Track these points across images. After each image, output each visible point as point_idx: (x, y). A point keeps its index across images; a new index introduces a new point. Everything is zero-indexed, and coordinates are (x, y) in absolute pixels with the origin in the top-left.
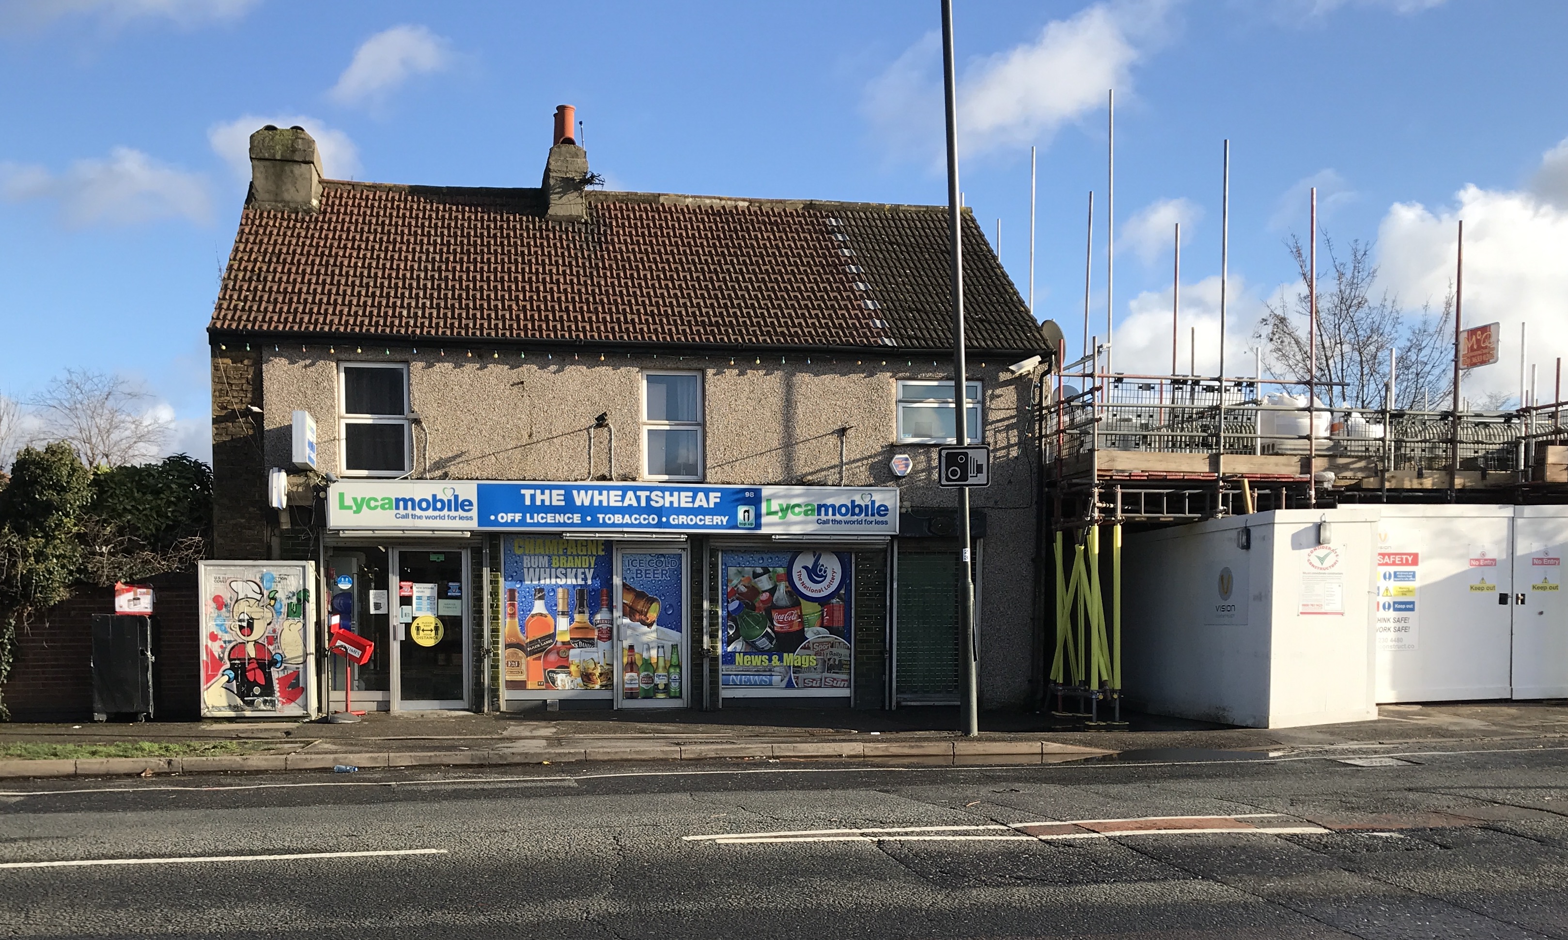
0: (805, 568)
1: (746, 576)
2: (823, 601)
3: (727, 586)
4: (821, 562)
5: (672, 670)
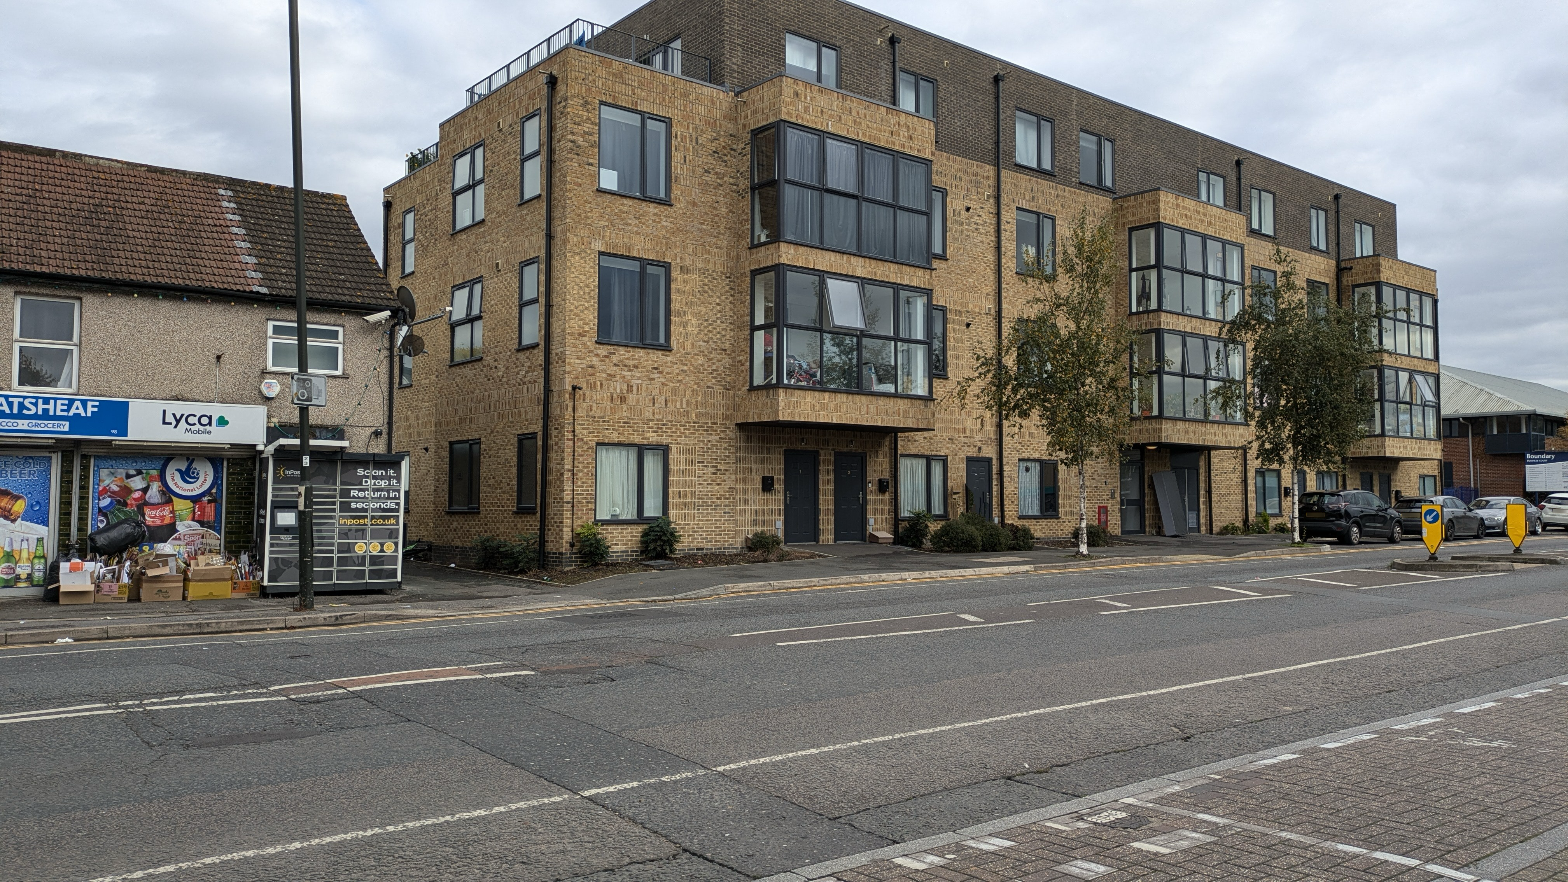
0: (179, 471)
1: (119, 477)
2: (195, 499)
3: (99, 485)
4: (194, 466)
5: (36, 561)
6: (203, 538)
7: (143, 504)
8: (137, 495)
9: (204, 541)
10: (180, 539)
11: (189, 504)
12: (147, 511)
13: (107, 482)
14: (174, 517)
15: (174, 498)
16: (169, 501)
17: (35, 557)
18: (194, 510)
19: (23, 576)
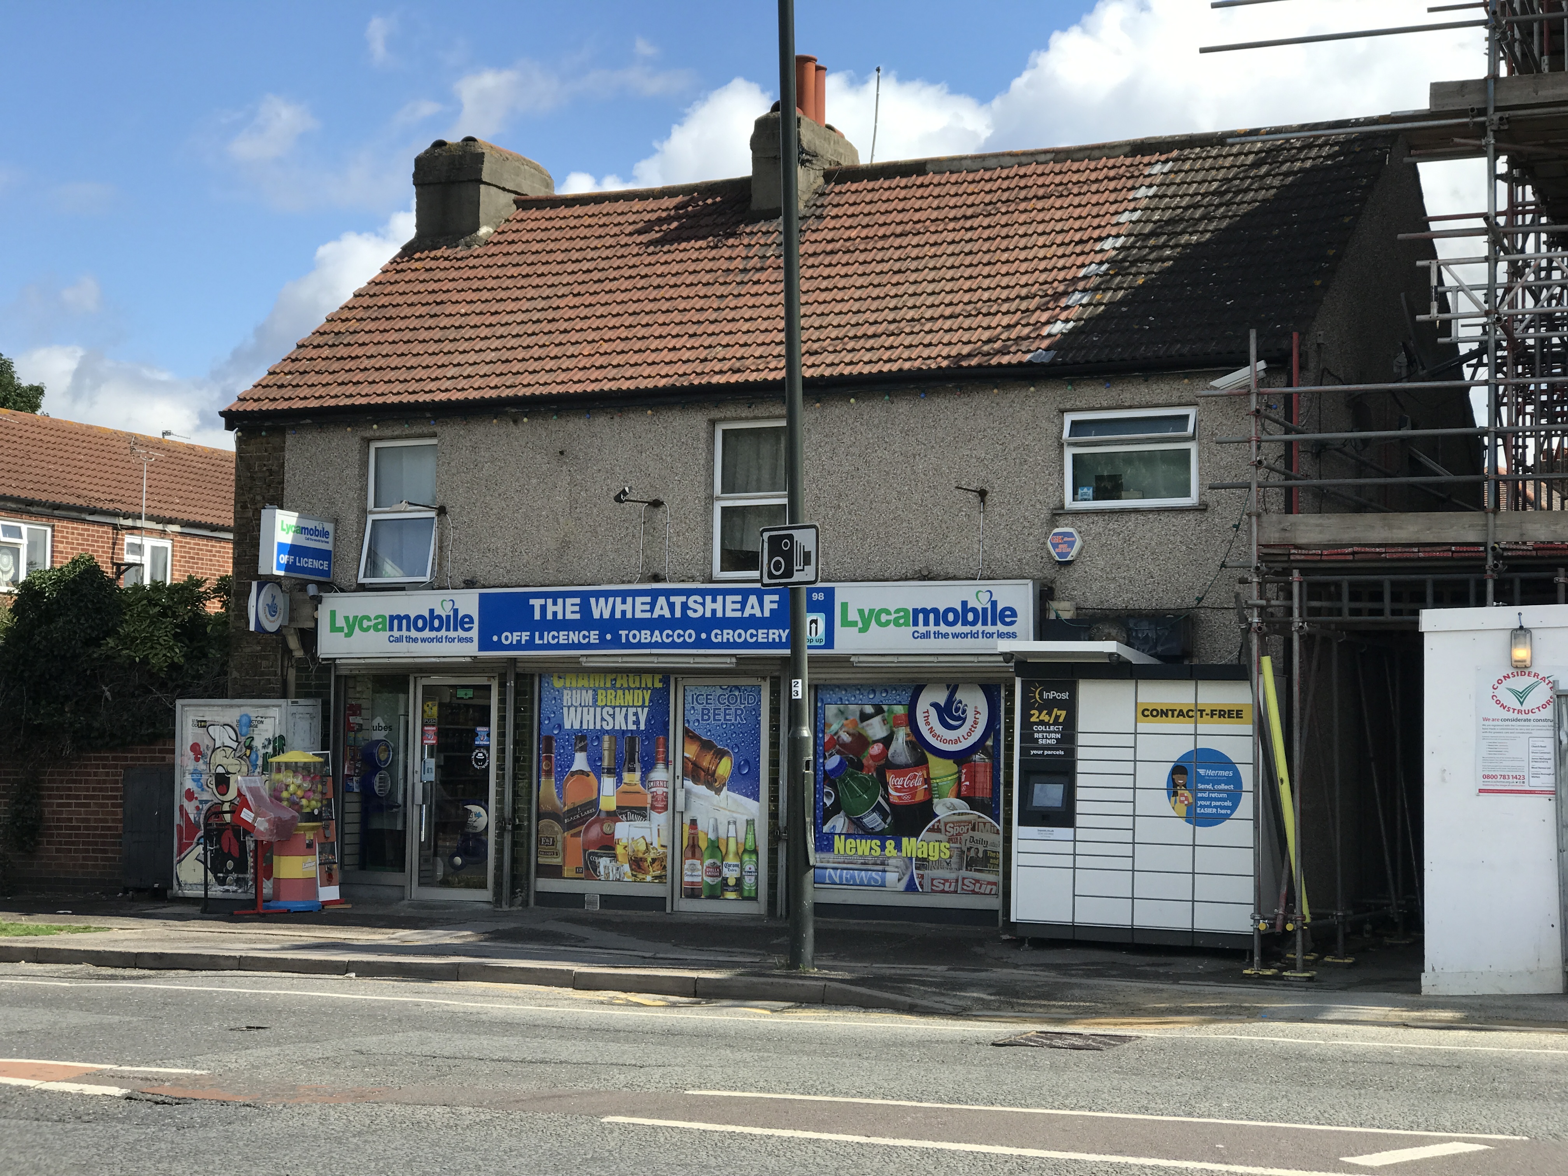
0: (935, 705)
1: (851, 718)
2: (961, 758)
3: (824, 732)
4: (958, 696)
5: (746, 858)
6: (973, 829)
7: (886, 765)
8: (876, 749)
9: (977, 835)
10: (939, 830)
11: (950, 766)
12: (891, 779)
13: (835, 727)
14: (929, 791)
15: (930, 756)
16: (921, 762)
17: (745, 851)
18: (959, 778)
19: (732, 882)
